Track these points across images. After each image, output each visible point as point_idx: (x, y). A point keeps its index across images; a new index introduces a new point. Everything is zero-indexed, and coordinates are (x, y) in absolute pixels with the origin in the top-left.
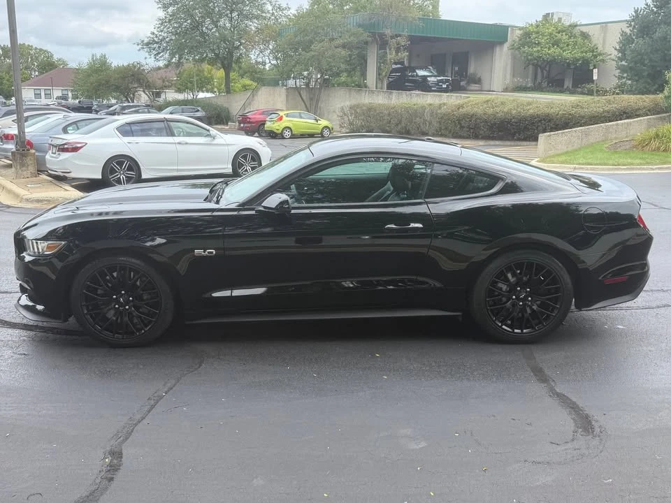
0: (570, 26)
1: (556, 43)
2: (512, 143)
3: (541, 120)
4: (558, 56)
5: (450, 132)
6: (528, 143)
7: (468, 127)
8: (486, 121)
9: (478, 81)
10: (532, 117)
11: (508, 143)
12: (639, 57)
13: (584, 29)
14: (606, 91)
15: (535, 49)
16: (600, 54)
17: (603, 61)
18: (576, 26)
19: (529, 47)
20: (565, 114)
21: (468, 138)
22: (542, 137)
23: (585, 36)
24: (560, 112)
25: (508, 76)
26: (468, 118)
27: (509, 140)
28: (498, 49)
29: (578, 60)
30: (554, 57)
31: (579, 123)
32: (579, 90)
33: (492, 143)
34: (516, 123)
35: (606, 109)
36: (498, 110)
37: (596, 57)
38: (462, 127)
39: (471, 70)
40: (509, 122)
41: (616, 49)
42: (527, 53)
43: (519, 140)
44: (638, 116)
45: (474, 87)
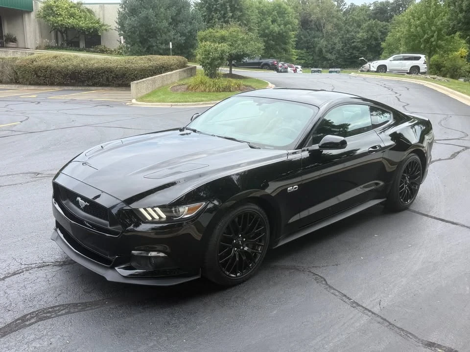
0: (78, 4)
1: (72, 15)
2: (83, 88)
3: (105, 72)
4: (76, 25)
5: (27, 80)
6: (96, 88)
7: (44, 76)
8: (59, 72)
9: (14, 40)
10: (97, 69)
11: (80, 88)
12: (133, 29)
13: (88, 7)
14: (112, 51)
15: (59, 19)
16: (103, 25)
17: (106, 30)
18: (82, 4)
19: (53, 16)
20: (122, 68)
21: (45, 84)
22: (133, 84)
23: (90, 11)
24: (119, 66)
25: (38, 38)
26: (43, 70)
27: (80, 86)
28: (26, 17)
29: (91, 28)
30: (73, 25)
31: (132, 74)
32: (92, 49)
33: (66, 88)
34: (85, 73)
35: (150, 64)
36: (68, 63)
37: (101, 26)
38: (38, 77)
39: (6, 31)
40: (79, 73)
41: (117, 23)
42: (53, 21)
43: (89, 85)
44: (172, 70)
45: (11, 44)
